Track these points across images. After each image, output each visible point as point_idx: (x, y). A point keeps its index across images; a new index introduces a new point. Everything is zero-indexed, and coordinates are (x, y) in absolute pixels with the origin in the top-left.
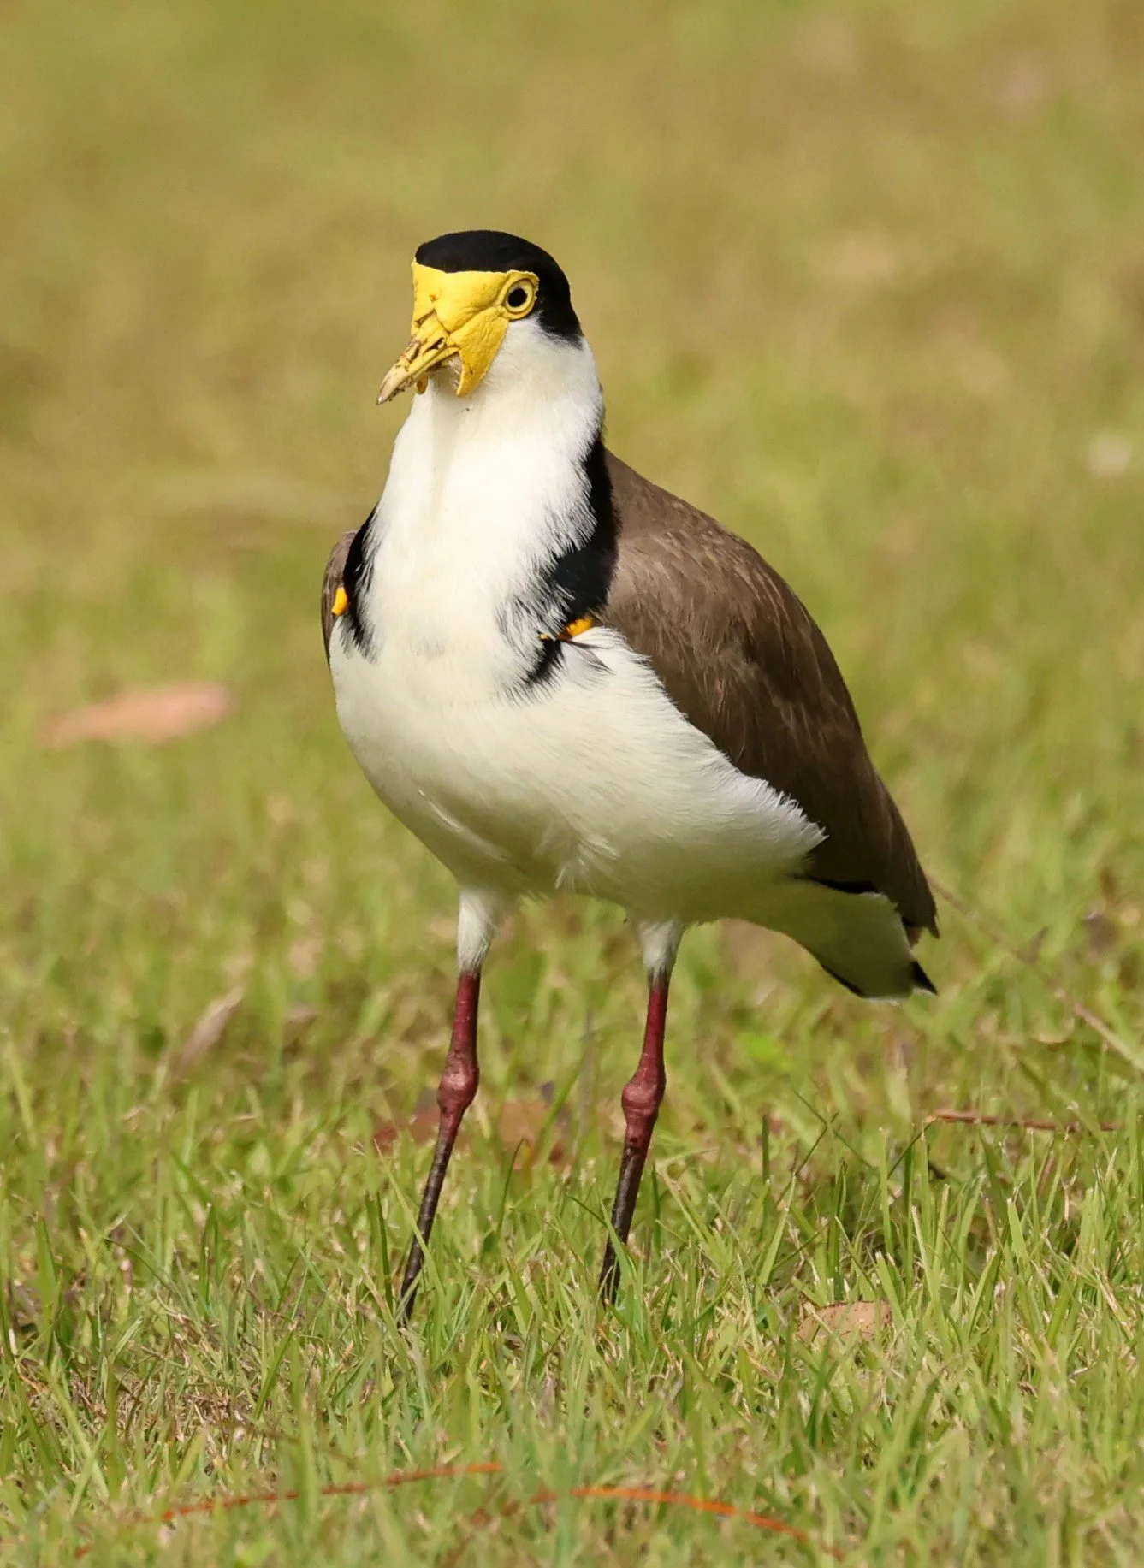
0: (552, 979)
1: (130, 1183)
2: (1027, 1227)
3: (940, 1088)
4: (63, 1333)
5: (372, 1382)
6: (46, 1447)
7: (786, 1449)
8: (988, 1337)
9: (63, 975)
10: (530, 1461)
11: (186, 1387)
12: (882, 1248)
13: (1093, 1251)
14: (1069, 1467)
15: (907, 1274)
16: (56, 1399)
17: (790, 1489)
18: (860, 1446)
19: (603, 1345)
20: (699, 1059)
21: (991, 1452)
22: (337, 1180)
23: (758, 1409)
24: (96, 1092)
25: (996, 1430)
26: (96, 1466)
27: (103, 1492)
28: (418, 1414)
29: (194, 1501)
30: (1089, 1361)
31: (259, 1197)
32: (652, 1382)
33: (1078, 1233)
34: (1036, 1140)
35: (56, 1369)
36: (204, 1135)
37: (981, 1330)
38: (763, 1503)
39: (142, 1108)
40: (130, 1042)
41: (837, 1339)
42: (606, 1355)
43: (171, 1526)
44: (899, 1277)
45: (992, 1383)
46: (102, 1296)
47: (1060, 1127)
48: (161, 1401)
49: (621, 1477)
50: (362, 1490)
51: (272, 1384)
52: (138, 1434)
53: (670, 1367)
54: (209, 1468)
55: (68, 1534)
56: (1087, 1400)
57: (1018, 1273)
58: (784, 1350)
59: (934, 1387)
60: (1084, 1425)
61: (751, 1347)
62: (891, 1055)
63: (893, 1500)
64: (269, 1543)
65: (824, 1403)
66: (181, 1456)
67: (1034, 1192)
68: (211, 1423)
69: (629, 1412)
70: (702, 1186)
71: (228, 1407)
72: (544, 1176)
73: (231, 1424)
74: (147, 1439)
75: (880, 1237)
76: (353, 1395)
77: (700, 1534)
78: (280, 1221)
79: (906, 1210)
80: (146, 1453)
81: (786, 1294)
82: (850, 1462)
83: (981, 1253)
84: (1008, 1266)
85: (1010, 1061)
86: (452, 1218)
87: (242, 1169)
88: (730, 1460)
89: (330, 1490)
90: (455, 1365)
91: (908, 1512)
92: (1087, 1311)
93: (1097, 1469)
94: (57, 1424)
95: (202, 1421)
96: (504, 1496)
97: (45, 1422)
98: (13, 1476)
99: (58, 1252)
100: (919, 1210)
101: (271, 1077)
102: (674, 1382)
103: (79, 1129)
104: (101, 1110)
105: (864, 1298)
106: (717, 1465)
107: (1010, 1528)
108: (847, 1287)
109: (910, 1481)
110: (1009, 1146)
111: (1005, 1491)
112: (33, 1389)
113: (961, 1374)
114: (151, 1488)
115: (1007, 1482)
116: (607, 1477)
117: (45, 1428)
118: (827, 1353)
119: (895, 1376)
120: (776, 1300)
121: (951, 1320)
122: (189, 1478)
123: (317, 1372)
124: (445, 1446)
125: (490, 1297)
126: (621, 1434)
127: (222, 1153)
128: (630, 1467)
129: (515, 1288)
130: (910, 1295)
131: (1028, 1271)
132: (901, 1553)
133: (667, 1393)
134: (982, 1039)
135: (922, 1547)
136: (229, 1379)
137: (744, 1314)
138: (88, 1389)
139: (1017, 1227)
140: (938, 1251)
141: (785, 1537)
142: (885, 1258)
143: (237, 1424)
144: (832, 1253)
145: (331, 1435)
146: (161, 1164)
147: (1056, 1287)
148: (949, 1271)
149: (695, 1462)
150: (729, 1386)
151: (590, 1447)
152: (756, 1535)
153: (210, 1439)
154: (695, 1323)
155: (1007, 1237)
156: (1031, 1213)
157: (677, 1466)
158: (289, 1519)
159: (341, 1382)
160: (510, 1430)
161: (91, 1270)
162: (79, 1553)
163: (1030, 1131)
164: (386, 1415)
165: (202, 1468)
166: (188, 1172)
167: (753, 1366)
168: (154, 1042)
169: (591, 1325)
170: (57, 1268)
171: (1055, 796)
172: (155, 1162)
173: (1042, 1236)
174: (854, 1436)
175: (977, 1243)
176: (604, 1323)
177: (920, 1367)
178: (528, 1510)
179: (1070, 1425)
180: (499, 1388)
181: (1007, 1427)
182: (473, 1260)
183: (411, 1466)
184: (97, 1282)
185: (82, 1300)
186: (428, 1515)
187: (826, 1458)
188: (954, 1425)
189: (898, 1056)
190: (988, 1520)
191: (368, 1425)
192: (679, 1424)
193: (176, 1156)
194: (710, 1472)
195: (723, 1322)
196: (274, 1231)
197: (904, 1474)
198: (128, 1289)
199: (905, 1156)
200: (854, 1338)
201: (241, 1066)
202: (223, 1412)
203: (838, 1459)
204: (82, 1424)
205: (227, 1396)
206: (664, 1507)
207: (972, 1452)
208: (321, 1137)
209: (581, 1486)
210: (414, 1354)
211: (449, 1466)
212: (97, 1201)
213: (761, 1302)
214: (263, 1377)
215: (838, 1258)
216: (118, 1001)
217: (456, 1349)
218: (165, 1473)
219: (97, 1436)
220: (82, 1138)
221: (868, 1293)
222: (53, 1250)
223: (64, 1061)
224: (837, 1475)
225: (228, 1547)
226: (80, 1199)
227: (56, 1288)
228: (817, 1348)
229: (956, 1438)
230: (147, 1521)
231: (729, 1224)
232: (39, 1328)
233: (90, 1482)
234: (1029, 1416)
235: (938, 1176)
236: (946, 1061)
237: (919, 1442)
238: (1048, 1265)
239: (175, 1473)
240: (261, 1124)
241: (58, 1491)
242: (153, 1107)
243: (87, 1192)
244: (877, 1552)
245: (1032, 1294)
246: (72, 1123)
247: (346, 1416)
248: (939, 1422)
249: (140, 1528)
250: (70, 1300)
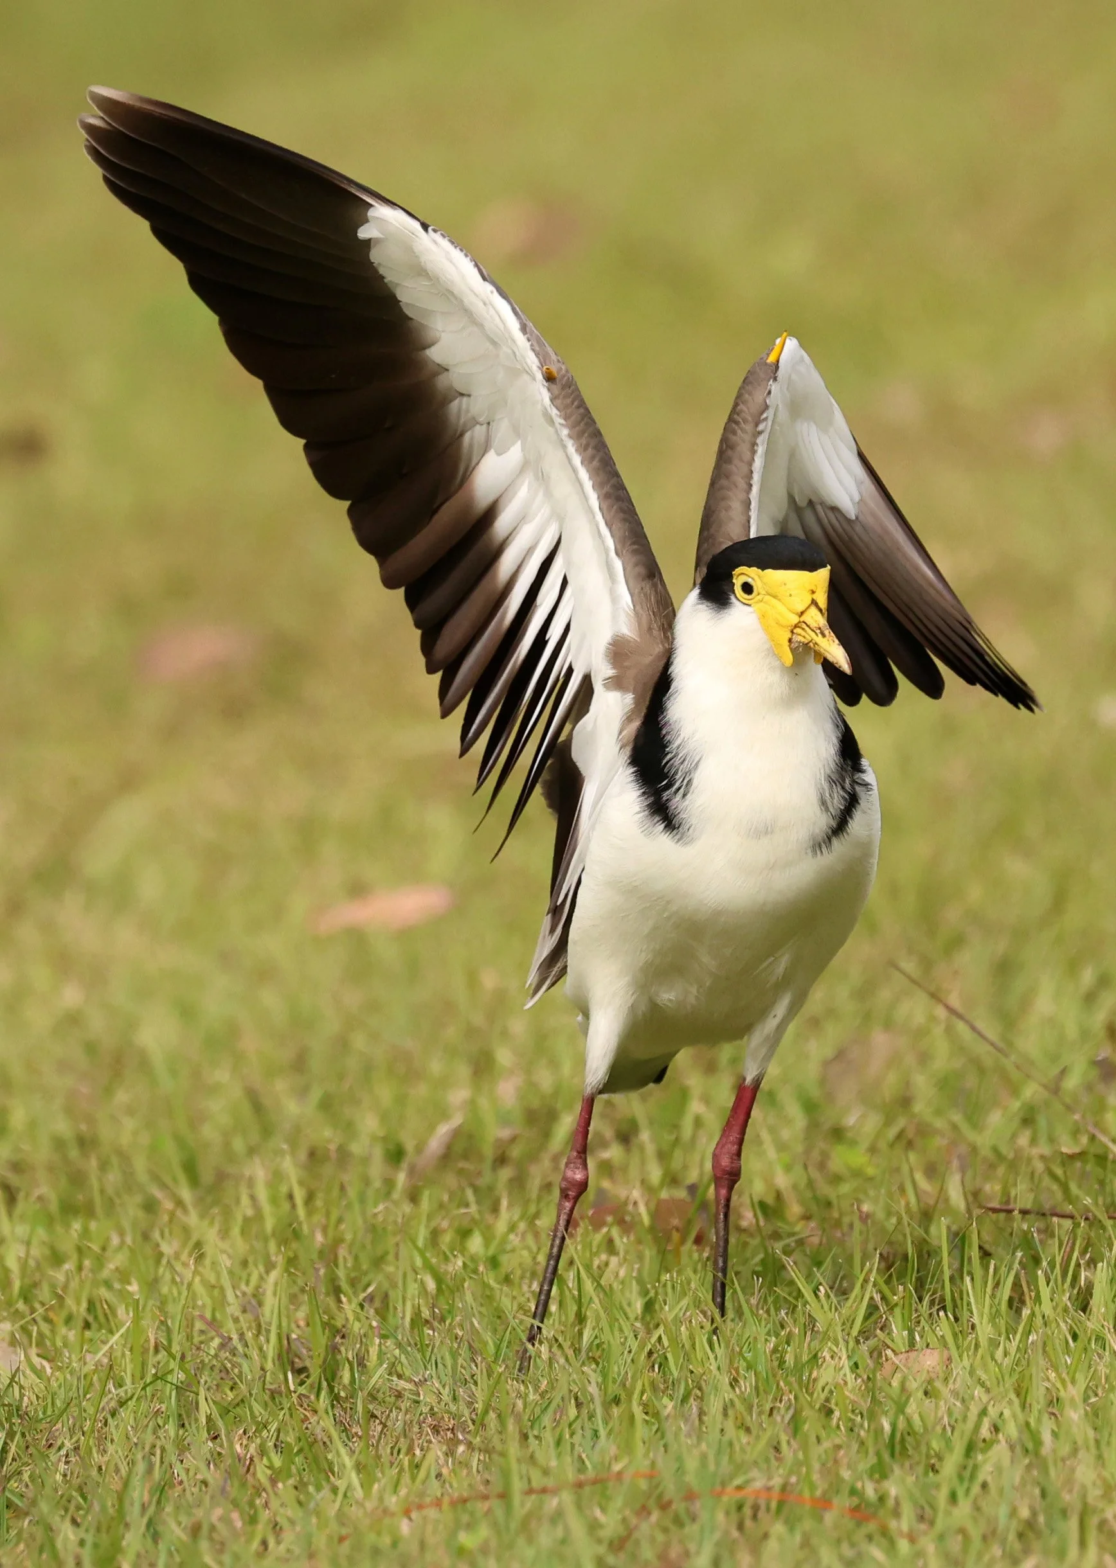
0: (695, 1107)
1: (378, 1262)
2: (1053, 1292)
3: (987, 1188)
4: (329, 1376)
5: (562, 1410)
6: (316, 1460)
7: (872, 1460)
8: (1024, 1375)
9: (326, 1105)
10: (680, 1470)
11: (420, 1415)
12: (944, 1308)
13: (1103, 1310)
14: (1085, 1473)
15: (963, 1328)
16: (324, 1423)
17: (875, 1490)
18: (928, 1456)
19: (734, 1382)
20: (806, 1167)
21: (1027, 1461)
22: (534, 1258)
23: (852, 1430)
24: (352, 1193)
25: (1030, 1446)
26: (354, 1475)
27: (359, 1493)
28: (596, 1434)
29: (428, 1500)
30: (1100, 1392)
31: (475, 1271)
32: (772, 1409)
33: (1091, 1298)
34: (1060, 1226)
35: (324, 1401)
36: (433, 1224)
37: (1019, 1369)
38: (855, 1501)
39: (386, 1204)
40: (378, 1153)
41: (910, 1377)
42: (737, 1389)
43: (410, 1519)
44: (957, 1330)
45: (1027, 1409)
46: (358, 1346)
47: (1077, 1215)
48: (402, 1426)
49: (748, 1482)
50: (555, 1491)
51: (486, 1412)
52: (384, 1449)
53: (785, 1398)
54: (439, 1476)
55: (334, 1526)
56: (1099, 1423)
57: (1046, 1326)
58: (870, 1384)
59: (984, 1412)
60: (1097, 1442)
61: (846, 1383)
62: (949, 1162)
63: (953, 1498)
64: (484, 1531)
65: (901, 1424)
66: (418, 1466)
67: (1058, 1266)
68: (440, 1442)
69: (754, 1431)
70: (808, 1261)
71: (453, 1429)
72: (690, 1256)
73: (454, 1443)
74: (392, 1454)
75: (942, 1300)
76: (547, 1420)
77: (808, 1524)
78: (492, 1289)
79: (962, 1278)
80: (392, 1464)
81: (872, 1342)
82: (920, 1469)
83: (1018, 1312)
84: (1039, 1321)
85: (1039, 1166)
86: (620, 1287)
87: (463, 1250)
88: (830, 1468)
89: (530, 1491)
90: (623, 1397)
91: (964, 1507)
92: (1098, 1354)
93: (1106, 1474)
94: (324, 1443)
95: (433, 1440)
96: (660, 1496)
97: (316, 1441)
98: (291, 1482)
99: (324, 1313)
100: (972, 1279)
101: (484, 1180)
102: (788, 1409)
103: (340, 1221)
104: (357, 1207)
105: (931, 1346)
106: (821, 1472)
107: (1041, 1519)
108: (917, 1338)
109: (966, 1484)
110: (1039, 1231)
111: (1037, 1491)
112: (306, 1416)
113: (1004, 1403)
114: (395, 1490)
115: (1039, 1484)
116: (738, 1481)
117: (316, 1445)
118: (903, 1388)
119: (955, 1405)
120: (864, 1348)
121: (996, 1362)
122: (424, 1482)
123: (520, 1403)
124: (616, 1458)
125: (649, 1347)
126: (748, 1449)
127: (447, 1239)
128: (755, 1473)
129: (669, 1340)
130: (966, 1343)
131: (1054, 1325)
132: (960, 1537)
133: (783, 1417)
134: (1018, 1152)
135: (975, 1533)
136: (453, 1408)
137: (840, 1358)
138: (348, 1416)
139: (1045, 1292)
140: (986, 1310)
141: (872, 1527)
142: (946, 1315)
143: (459, 1442)
144: (906, 1312)
145: (531, 1450)
146: (402, 1246)
147: (1075, 1337)
148: (994, 1325)
149: (804, 1469)
150: (830, 1412)
151: (725, 1459)
152: (849, 1523)
153: (439, 1453)
154: (803, 1366)
155: (1038, 1299)
156: (1056, 1280)
157: (790, 1473)
158: (499, 1513)
159: (538, 1410)
160: (665, 1446)
161: (349, 1326)
162: (342, 1539)
163: (1055, 1219)
164: (572, 1435)
165: (433, 1474)
166: (422, 1253)
167: (848, 1397)
168: (396, 1155)
169: (724, 1367)
170: (325, 1325)
171: (1073, 967)
172: (397, 1245)
173: (1064, 1299)
174: (924, 1449)
175: (1016, 1303)
176: (735, 1366)
177: (973, 1398)
178: (679, 1506)
179: (1086, 1440)
180: (657, 1415)
181: (1038, 1443)
182: (636, 1319)
183: (591, 1473)
184: (354, 1335)
185: (343, 1349)
186: (603, 1510)
187: (902, 1466)
188: (998, 1442)
189: (955, 1163)
190: (1025, 1513)
191: (558, 1442)
192: (792, 1442)
193: (414, 1242)
194: (815, 1477)
195: (824, 1365)
196: (488, 1297)
197: (961, 1478)
198: (377, 1341)
199: (959, 1240)
200: (924, 1376)
201: (461, 1172)
202: (449, 1435)
203: (911, 1467)
204: (344, 1442)
205: (452, 1422)
206: (781, 1504)
207: (1012, 1462)
208: (522, 1226)
209: (718, 1488)
210: (593, 1389)
211: (620, 1474)
212: (353, 1275)
213: (853, 1350)
214: (479, 1406)
215: (911, 1315)
216: (369, 1124)
217: (624, 1385)
218: (406, 1478)
219: (354, 1452)
220: (343, 1227)
221: (933, 1340)
222: (321, 1311)
223: (328, 1170)
224: (911, 1480)
225: (453, 1534)
226: (341, 1273)
227: (323, 1340)
228: (895, 1383)
229: (1000, 1451)
230: (393, 1515)
231: (829, 1291)
232: (311, 1370)
233: (349, 1487)
234: (1055, 1434)
235: (985, 1254)
236: (992, 1167)
237: (972, 1454)
238: (1069, 1321)
239: (413, 1478)
240: (477, 1216)
241: (326, 1492)
242: (396, 1203)
243: (345, 1267)
244: (941, 1537)
245: (1057, 1341)
246: (334, 1217)
247: (542, 1435)
248: (987, 1439)
249: (387, 1521)
250: (335, 1349)
